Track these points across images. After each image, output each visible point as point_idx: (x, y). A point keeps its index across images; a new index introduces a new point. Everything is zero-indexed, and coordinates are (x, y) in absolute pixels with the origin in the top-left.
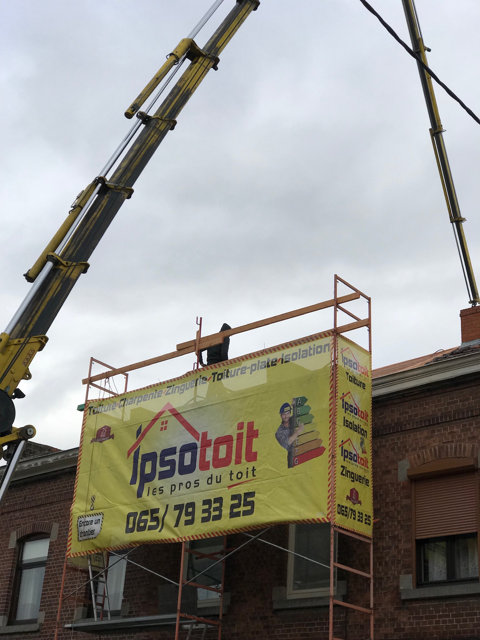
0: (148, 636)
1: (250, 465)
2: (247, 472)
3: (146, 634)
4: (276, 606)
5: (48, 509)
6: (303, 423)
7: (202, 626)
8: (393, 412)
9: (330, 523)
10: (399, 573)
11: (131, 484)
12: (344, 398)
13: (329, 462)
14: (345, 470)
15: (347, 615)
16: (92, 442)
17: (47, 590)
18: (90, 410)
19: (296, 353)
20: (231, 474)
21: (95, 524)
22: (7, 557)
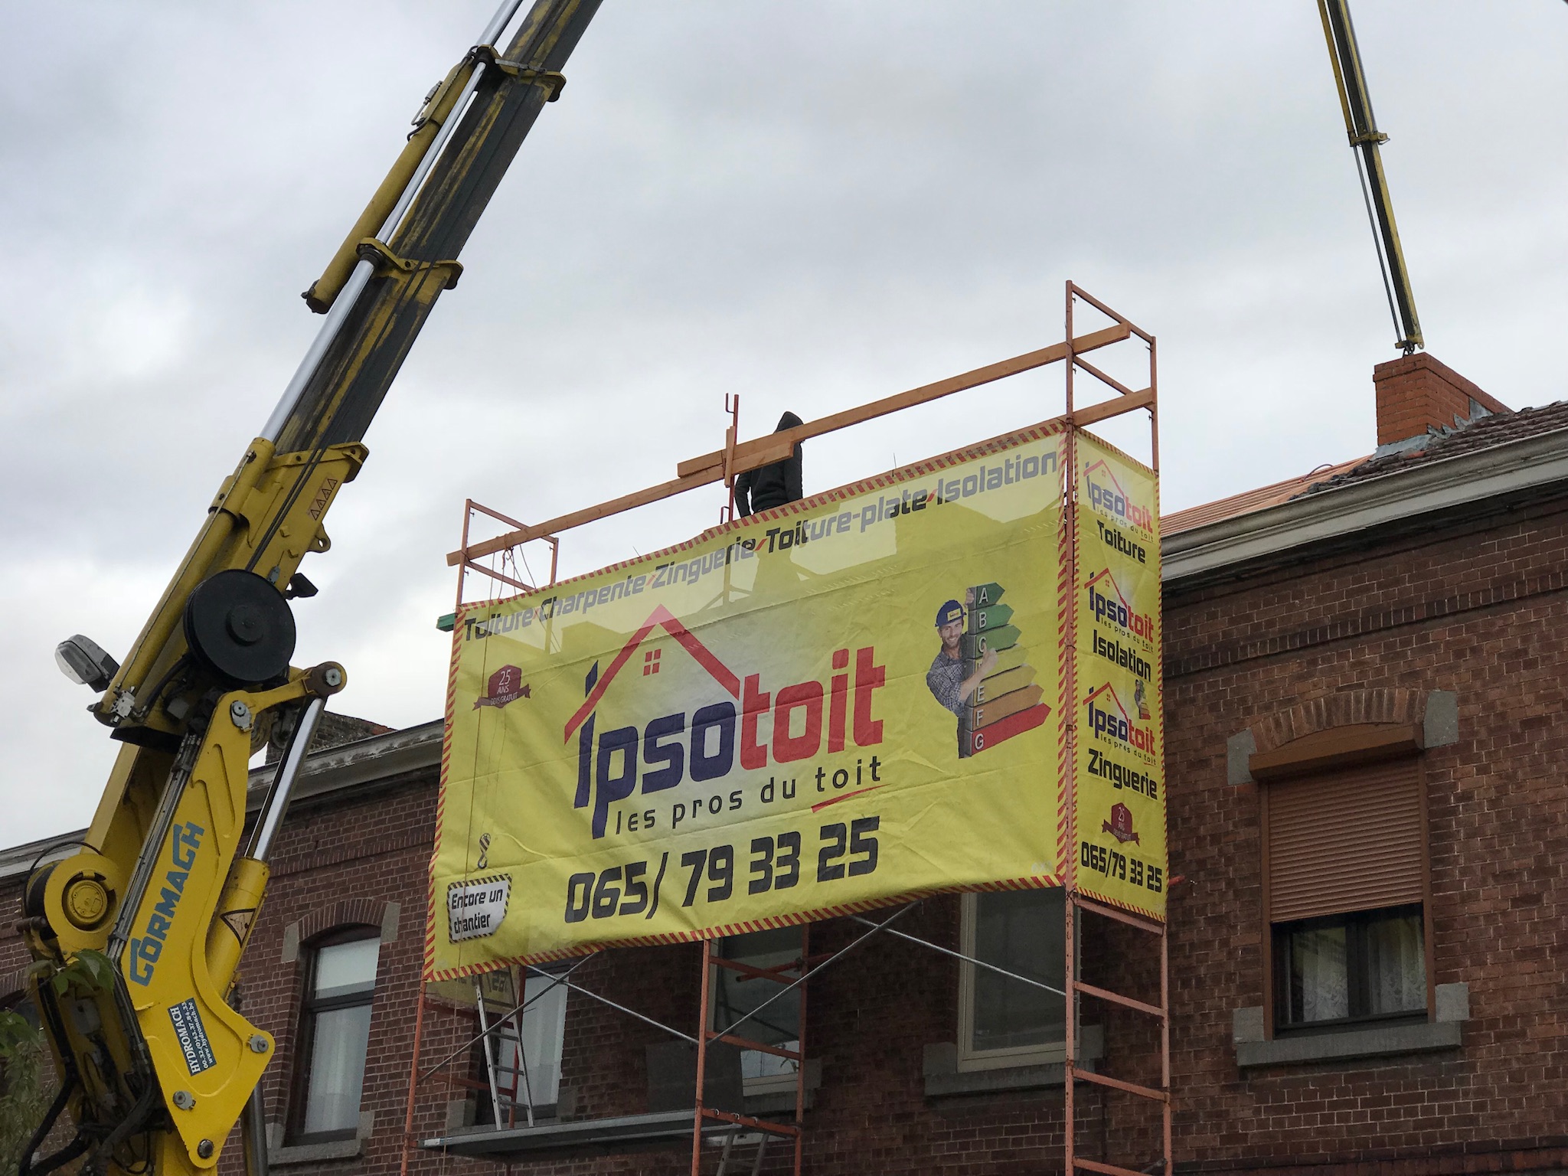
0: (625, 1164)
1: (867, 753)
2: (859, 769)
3: (619, 1159)
4: (931, 1090)
5: (372, 868)
6: (993, 650)
7: (755, 1138)
8: (1213, 616)
9: (1063, 888)
10: (1232, 1004)
11: (576, 806)
12: (1096, 585)
13: (1060, 741)
14: (1098, 760)
15: (1105, 1106)
16: (478, 705)
17: (377, 1060)
18: (469, 629)
19: (973, 478)
20: (820, 775)
21: (491, 901)
22: (279, 983)
